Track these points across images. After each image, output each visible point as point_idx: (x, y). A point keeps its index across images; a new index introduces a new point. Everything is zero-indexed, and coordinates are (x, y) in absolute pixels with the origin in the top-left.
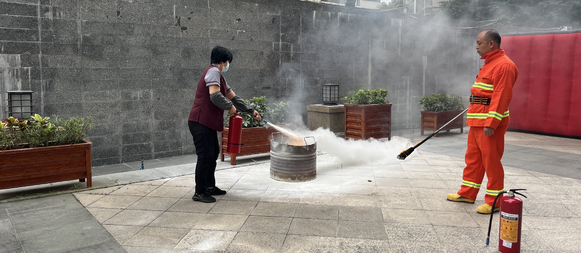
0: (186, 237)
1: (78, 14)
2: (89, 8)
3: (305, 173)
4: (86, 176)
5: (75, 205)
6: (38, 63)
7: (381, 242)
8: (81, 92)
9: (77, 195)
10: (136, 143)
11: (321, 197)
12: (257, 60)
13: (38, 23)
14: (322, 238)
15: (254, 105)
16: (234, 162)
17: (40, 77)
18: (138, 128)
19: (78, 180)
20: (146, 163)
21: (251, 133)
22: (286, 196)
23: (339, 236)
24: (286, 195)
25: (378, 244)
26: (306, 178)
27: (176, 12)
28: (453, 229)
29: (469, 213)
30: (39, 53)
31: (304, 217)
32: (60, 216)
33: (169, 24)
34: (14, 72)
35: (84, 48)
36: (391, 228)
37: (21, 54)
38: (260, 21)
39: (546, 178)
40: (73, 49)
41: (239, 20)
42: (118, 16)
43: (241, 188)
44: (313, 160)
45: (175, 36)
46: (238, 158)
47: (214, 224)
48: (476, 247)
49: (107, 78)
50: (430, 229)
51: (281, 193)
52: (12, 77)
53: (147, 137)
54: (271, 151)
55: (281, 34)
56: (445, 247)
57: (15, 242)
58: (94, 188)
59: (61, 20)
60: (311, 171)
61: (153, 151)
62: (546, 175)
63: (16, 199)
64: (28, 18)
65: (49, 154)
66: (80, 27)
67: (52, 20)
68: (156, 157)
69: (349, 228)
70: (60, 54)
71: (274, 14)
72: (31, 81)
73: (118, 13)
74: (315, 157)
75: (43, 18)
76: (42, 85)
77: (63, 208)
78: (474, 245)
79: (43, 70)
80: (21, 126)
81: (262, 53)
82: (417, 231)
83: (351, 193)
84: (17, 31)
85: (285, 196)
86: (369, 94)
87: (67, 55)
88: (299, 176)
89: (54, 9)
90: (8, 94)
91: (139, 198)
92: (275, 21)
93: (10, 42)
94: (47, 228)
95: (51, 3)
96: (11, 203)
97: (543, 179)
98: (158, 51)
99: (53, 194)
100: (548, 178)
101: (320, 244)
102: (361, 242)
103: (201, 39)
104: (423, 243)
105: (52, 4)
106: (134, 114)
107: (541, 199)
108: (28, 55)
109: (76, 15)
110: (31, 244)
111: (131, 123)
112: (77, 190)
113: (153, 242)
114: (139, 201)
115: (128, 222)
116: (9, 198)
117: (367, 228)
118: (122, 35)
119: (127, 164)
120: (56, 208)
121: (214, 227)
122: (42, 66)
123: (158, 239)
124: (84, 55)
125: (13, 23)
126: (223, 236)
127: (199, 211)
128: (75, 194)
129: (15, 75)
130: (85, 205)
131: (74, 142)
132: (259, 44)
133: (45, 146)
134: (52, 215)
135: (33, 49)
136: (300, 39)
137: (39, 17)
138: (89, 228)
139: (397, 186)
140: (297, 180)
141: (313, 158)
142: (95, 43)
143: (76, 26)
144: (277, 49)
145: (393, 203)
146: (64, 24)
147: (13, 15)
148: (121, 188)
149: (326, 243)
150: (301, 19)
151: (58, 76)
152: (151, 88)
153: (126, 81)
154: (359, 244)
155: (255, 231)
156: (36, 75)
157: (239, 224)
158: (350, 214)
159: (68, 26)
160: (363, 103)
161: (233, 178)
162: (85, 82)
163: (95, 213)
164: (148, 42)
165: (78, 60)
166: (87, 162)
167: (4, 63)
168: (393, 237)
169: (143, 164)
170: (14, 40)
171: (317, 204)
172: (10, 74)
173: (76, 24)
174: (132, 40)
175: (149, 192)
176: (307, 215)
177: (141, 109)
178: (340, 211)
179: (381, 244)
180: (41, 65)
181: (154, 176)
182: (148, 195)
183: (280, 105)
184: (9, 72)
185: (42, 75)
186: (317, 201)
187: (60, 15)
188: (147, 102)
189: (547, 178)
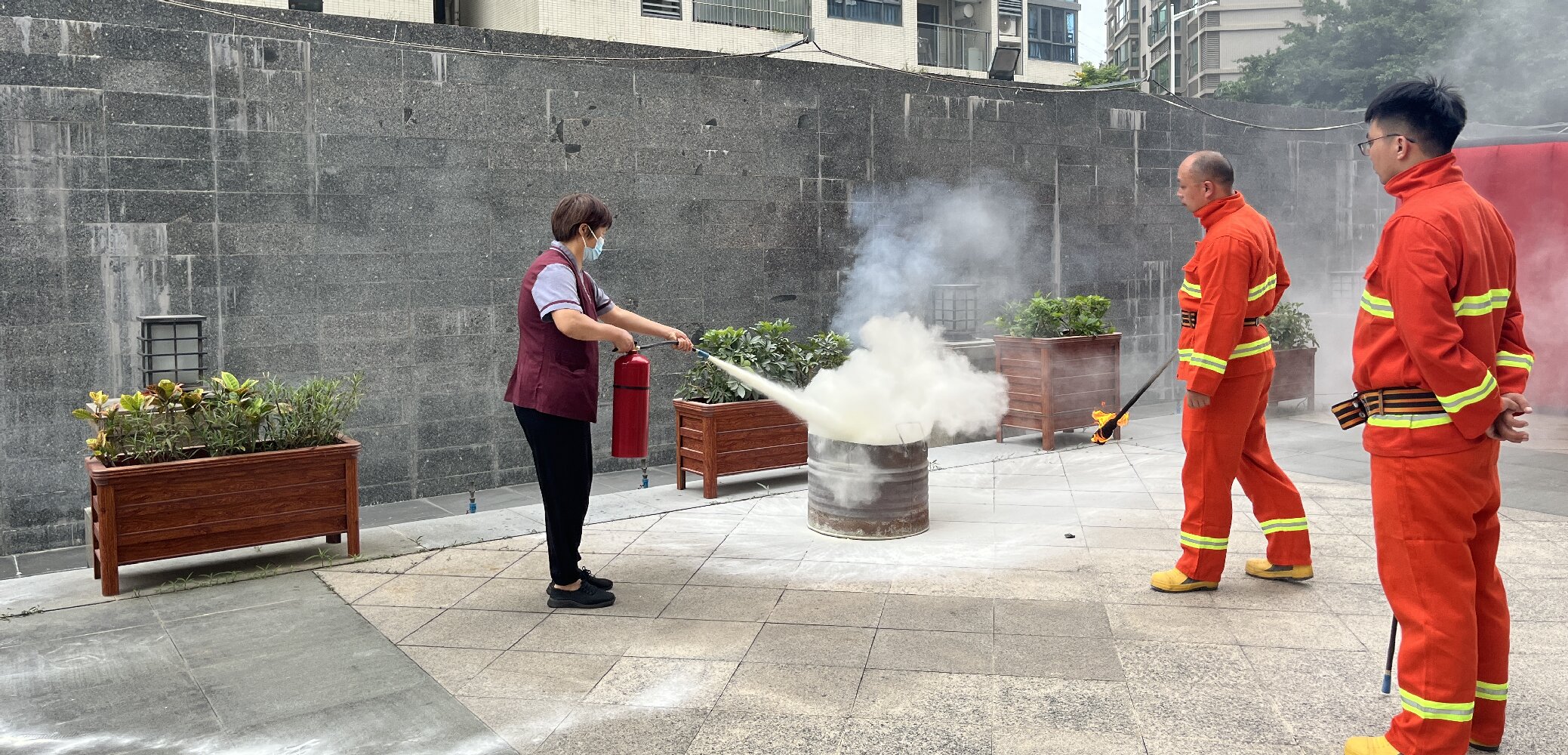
0: (610, 676)
1: (309, 118)
2: (337, 102)
3: (901, 518)
4: (346, 528)
5: (322, 599)
6: (212, 243)
7: (1109, 687)
8: (315, 317)
9: (328, 576)
10: (453, 444)
11: (945, 577)
12: (762, 224)
13: (212, 145)
14: (955, 677)
15: (761, 342)
16: (712, 491)
17: (215, 279)
18: (457, 408)
19: (322, 540)
20: (480, 497)
21: (753, 413)
22: (855, 574)
23: (1000, 671)
24: (853, 571)
25: (1099, 691)
26: (903, 530)
27: (551, 107)
28: (1296, 656)
29: (1338, 615)
30: (214, 220)
31: (904, 627)
32: (293, 627)
33: (536, 138)
34: (150, 268)
35: (325, 205)
36: (1134, 652)
37: (168, 221)
38: (767, 123)
39: (1541, 525)
40: (296, 207)
41: (713, 123)
42: (406, 120)
43: (734, 555)
44: (920, 483)
45: (549, 169)
46: (722, 480)
47: (677, 644)
48: (1356, 699)
49: (380, 279)
50: (1235, 655)
51: (840, 568)
52: (145, 280)
53: (481, 430)
54: (808, 459)
55: (821, 157)
56: (1276, 699)
57: (189, 690)
58: (366, 557)
59: (267, 134)
60: (915, 512)
61: (496, 465)
62: (1543, 516)
63: (177, 587)
64: (188, 131)
65: (258, 471)
66: (314, 149)
67: (245, 134)
68: (504, 482)
69: (1022, 654)
70: (264, 220)
71: (802, 105)
72: (194, 291)
73: (408, 112)
74: (925, 474)
75: (224, 130)
76: (219, 299)
77: (296, 607)
78: (1352, 694)
79: (222, 263)
80: (188, 402)
81: (772, 208)
82: (1201, 659)
83: (1022, 567)
84: (160, 166)
85: (851, 574)
86: (1059, 310)
87: (283, 221)
88: (884, 523)
89: (251, 108)
90: (143, 324)
91: (482, 581)
92: (806, 122)
93: (143, 193)
94: (264, 656)
95: (242, 92)
96: (163, 596)
97: (1534, 528)
98: (507, 208)
99: (267, 572)
100: (1548, 524)
101: (952, 691)
102: (1056, 687)
103: (615, 174)
104: (1217, 688)
105: (245, 96)
106: (447, 371)
107: (1527, 578)
108: (185, 224)
109: (303, 119)
110: (229, 694)
111: (440, 393)
112: (326, 564)
113: (530, 687)
114: (483, 588)
115: (462, 640)
116: (159, 584)
117: (1070, 653)
118: (418, 167)
119: (430, 500)
120: (280, 606)
121: (679, 651)
122: (220, 252)
123: (541, 679)
124: (323, 222)
125: (147, 146)
126: (704, 674)
127: (635, 614)
128: (320, 572)
129: (154, 277)
130: (350, 601)
131: (316, 441)
132: (765, 184)
133: (248, 451)
134: (271, 624)
135: (197, 208)
136: (871, 167)
137: (213, 128)
138: (368, 654)
139: (1142, 547)
140: (879, 533)
141: (921, 476)
142: (351, 190)
143: (305, 148)
144: (810, 196)
145: (1134, 591)
146: (275, 145)
147: (149, 126)
148: (433, 558)
149: (968, 689)
150: (872, 118)
151: (260, 277)
152: (489, 304)
153: (428, 285)
154: (1050, 691)
155: (782, 661)
156: (205, 274)
157: (739, 644)
158: (1023, 618)
159: (285, 151)
160: (1045, 334)
161: (712, 531)
162: (326, 290)
163: (376, 618)
164: (481, 184)
165: (308, 234)
166: (347, 492)
167: (125, 247)
168: (1138, 674)
169: (473, 501)
170: (151, 187)
171: (936, 594)
172: (142, 272)
173: (305, 143)
174: (441, 181)
175: (505, 566)
176: (912, 621)
177: (465, 355)
178: (996, 612)
179: (1108, 691)
180: (217, 249)
181: (511, 527)
182: (502, 575)
183: (827, 339)
184: (139, 269)
185: (219, 275)
186: (937, 588)
187: (265, 121)
188: (480, 338)
189: (1544, 526)
